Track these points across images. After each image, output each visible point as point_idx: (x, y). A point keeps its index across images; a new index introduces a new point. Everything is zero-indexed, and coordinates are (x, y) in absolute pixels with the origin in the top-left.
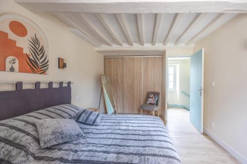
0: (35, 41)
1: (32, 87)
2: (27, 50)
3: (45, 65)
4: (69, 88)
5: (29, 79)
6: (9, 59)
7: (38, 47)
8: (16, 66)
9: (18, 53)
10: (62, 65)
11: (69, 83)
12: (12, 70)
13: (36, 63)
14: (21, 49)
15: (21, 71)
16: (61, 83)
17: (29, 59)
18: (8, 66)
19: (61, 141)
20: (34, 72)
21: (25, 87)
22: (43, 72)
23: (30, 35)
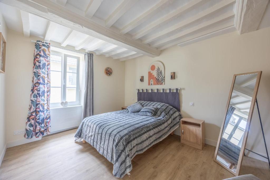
0: (158, 69)
1: (156, 91)
2: (155, 76)
3: (163, 79)
5: (155, 87)
6: (151, 80)
7: (160, 73)
8: (153, 83)
9: (153, 78)
10: (173, 77)
13: (159, 80)
16: (170, 89)
17: (156, 78)
18: (151, 83)
20: (158, 84)
21: (154, 91)
22: (161, 84)
23: (156, 68)
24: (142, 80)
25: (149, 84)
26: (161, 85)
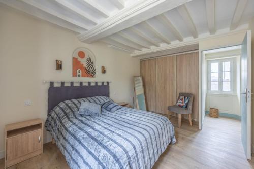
0: (89, 59)
1: (87, 85)
2: (85, 66)
3: (94, 72)
4: (107, 86)
5: (86, 80)
6: (78, 70)
7: (91, 63)
8: (81, 74)
9: (81, 67)
10: (104, 71)
11: (108, 83)
12: (79, 76)
13: (89, 71)
14: (83, 65)
15: (83, 76)
16: (103, 83)
17: (86, 70)
18: (78, 74)
19: (86, 114)
20: (88, 76)
21: (84, 84)
22: (93, 76)
23: (87, 57)
24: (59, 66)
25: (74, 75)
26: (93, 78)
